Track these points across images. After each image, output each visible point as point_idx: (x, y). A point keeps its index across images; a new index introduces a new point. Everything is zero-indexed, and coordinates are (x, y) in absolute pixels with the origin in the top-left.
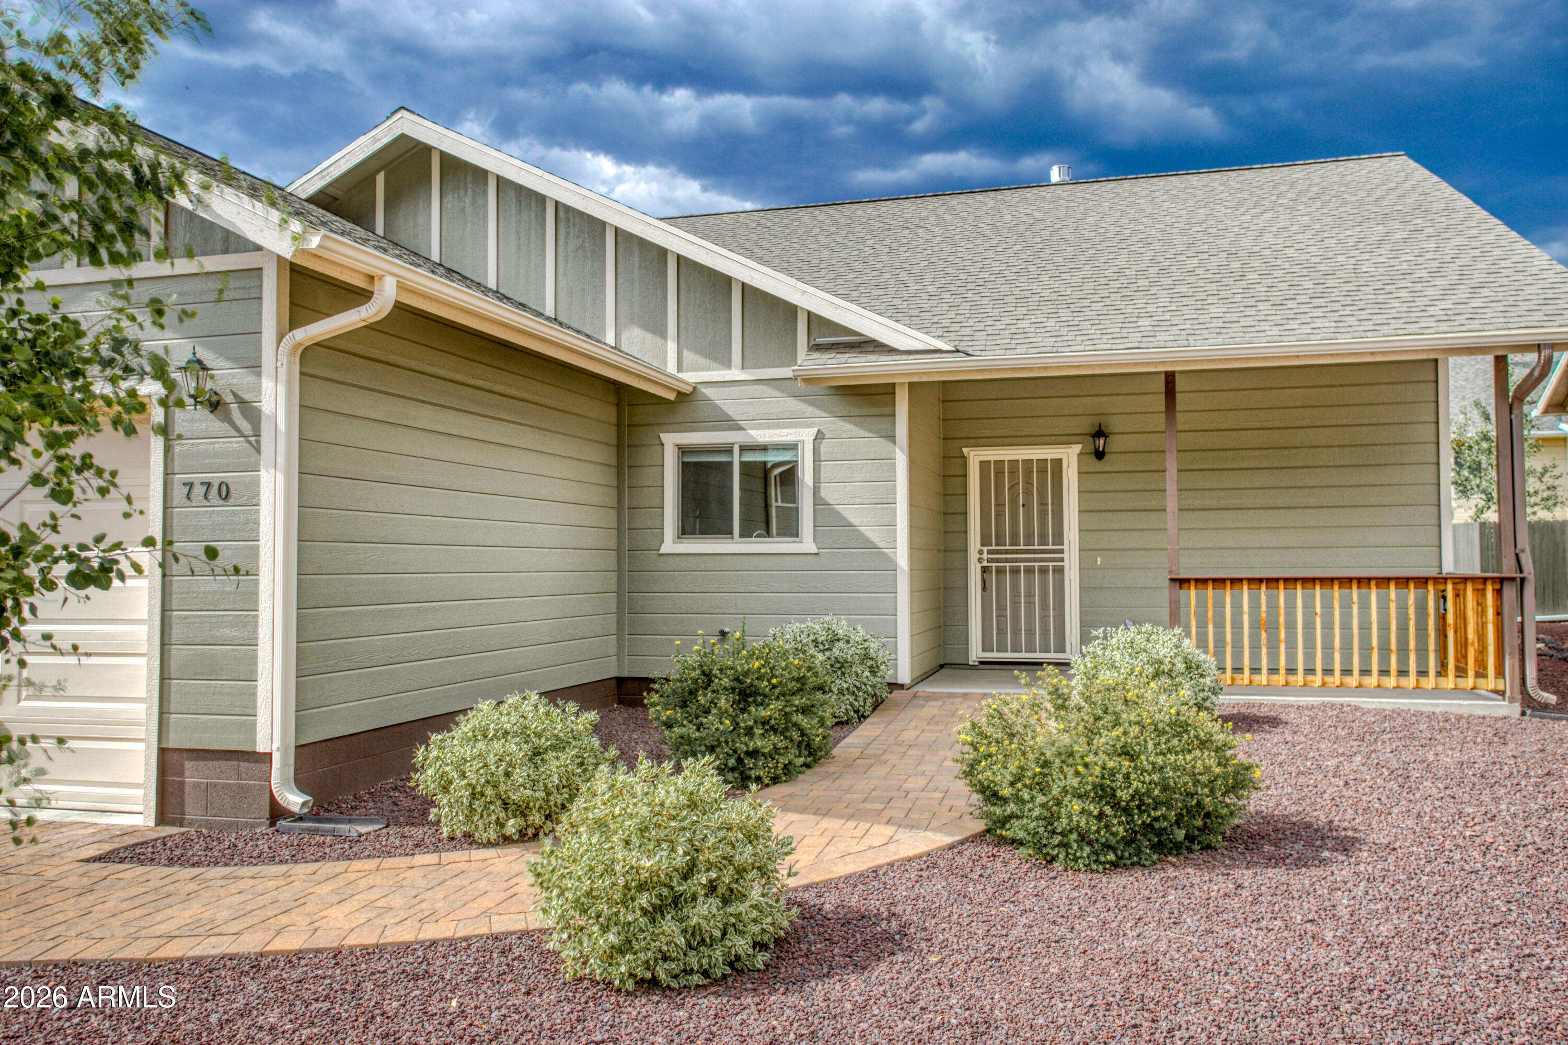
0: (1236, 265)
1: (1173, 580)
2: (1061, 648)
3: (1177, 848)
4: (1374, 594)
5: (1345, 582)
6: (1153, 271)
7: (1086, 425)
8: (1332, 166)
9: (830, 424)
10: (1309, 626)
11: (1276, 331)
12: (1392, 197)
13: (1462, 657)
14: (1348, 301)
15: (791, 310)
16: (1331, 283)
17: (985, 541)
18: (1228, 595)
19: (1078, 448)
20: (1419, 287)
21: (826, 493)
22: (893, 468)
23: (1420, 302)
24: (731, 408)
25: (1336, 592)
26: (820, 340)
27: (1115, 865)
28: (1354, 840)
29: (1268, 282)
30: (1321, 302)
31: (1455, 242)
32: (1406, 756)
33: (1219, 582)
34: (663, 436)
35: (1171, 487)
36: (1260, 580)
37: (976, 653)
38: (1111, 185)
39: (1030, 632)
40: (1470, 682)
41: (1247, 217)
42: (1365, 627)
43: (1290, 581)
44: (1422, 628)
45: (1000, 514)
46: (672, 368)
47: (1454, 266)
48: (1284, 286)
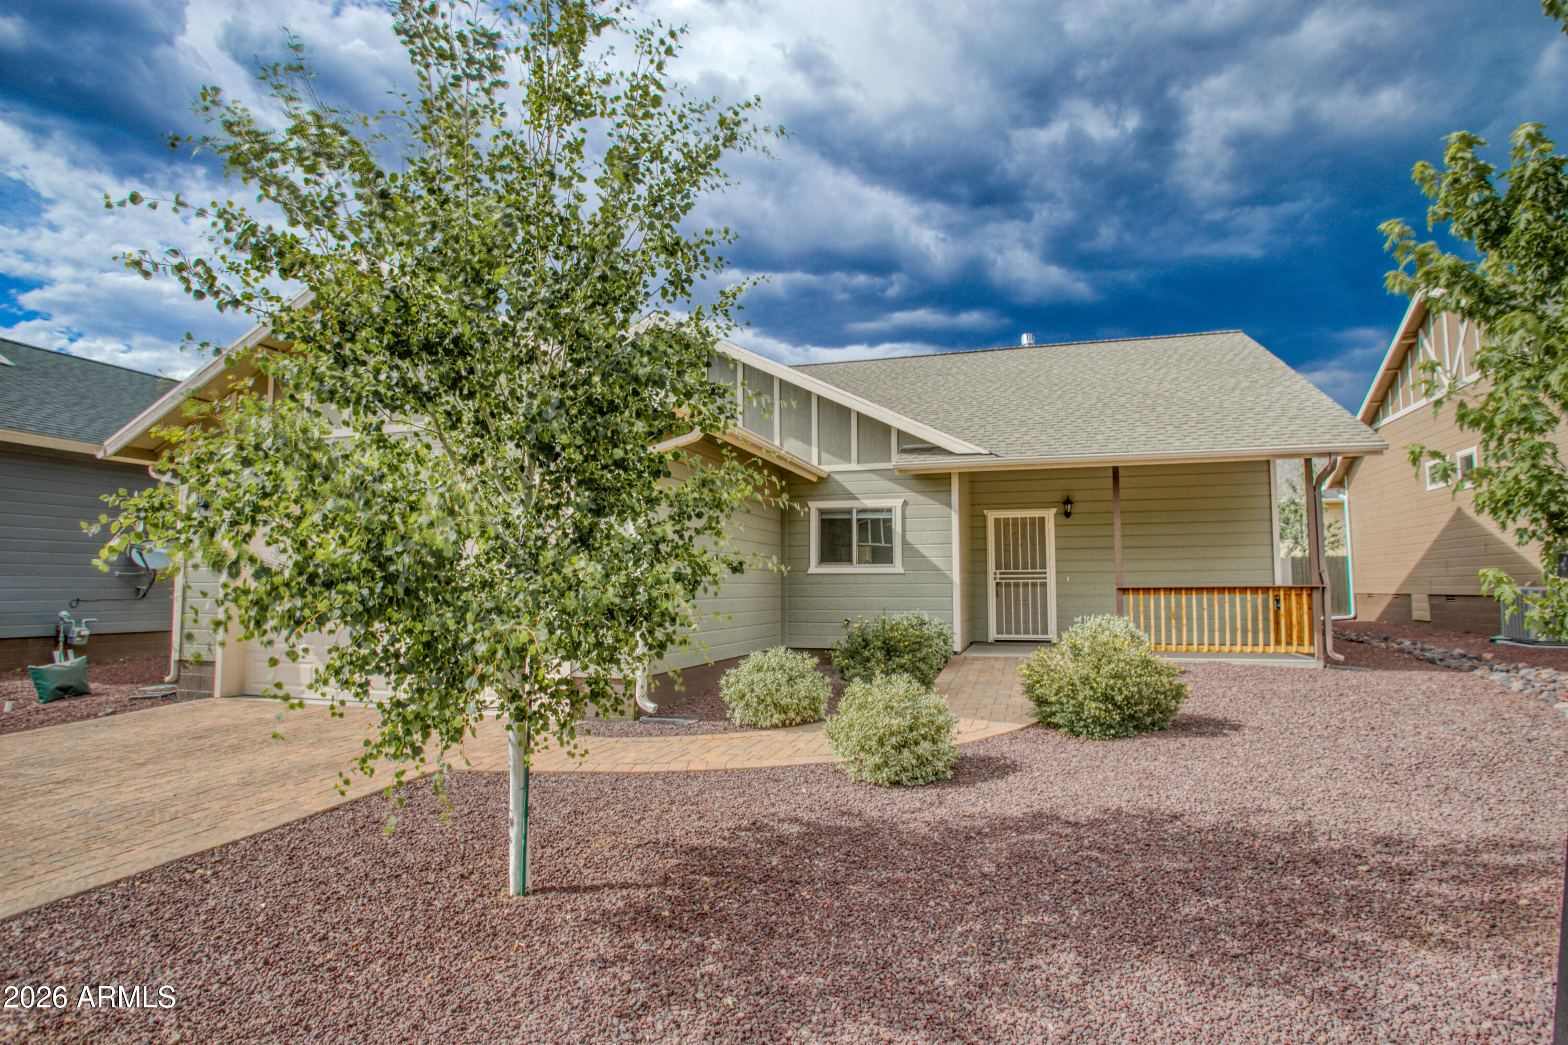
0: (1149, 402)
1: (1119, 589)
2: (1045, 631)
3: (1146, 728)
4: (1238, 597)
5: (1221, 590)
6: (1100, 405)
7: (1059, 497)
8: (1199, 338)
9: (911, 496)
10: (1200, 618)
11: (1178, 443)
12: (1237, 359)
13: (1289, 636)
14: (1219, 425)
15: (887, 429)
16: (1207, 414)
17: (998, 566)
18: (1152, 598)
19: (1054, 511)
20: (1259, 417)
21: (909, 537)
22: (950, 522)
23: (1261, 426)
24: (851, 487)
25: (1216, 596)
26: (905, 447)
27: (1115, 736)
28: (1240, 726)
29: (1170, 413)
30: (1203, 425)
31: (1279, 389)
32: (1261, 687)
33: (1147, 590)
34: (810, 503)
35: (1117, 534)
36: (1171, 589)
37: (993, 635)
38: (1064, 348)
39: (1026, 622)
40: (1294, 648)
41: (1151, 371)
42: (1233, 618)
43: (1189, 590)
44: (1266, 619)
45: (1007, 551)
46: (815, 462)
47: (1278, 405)
48: (1180, 415)
